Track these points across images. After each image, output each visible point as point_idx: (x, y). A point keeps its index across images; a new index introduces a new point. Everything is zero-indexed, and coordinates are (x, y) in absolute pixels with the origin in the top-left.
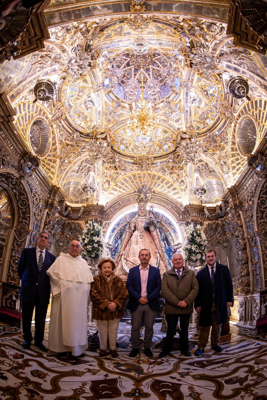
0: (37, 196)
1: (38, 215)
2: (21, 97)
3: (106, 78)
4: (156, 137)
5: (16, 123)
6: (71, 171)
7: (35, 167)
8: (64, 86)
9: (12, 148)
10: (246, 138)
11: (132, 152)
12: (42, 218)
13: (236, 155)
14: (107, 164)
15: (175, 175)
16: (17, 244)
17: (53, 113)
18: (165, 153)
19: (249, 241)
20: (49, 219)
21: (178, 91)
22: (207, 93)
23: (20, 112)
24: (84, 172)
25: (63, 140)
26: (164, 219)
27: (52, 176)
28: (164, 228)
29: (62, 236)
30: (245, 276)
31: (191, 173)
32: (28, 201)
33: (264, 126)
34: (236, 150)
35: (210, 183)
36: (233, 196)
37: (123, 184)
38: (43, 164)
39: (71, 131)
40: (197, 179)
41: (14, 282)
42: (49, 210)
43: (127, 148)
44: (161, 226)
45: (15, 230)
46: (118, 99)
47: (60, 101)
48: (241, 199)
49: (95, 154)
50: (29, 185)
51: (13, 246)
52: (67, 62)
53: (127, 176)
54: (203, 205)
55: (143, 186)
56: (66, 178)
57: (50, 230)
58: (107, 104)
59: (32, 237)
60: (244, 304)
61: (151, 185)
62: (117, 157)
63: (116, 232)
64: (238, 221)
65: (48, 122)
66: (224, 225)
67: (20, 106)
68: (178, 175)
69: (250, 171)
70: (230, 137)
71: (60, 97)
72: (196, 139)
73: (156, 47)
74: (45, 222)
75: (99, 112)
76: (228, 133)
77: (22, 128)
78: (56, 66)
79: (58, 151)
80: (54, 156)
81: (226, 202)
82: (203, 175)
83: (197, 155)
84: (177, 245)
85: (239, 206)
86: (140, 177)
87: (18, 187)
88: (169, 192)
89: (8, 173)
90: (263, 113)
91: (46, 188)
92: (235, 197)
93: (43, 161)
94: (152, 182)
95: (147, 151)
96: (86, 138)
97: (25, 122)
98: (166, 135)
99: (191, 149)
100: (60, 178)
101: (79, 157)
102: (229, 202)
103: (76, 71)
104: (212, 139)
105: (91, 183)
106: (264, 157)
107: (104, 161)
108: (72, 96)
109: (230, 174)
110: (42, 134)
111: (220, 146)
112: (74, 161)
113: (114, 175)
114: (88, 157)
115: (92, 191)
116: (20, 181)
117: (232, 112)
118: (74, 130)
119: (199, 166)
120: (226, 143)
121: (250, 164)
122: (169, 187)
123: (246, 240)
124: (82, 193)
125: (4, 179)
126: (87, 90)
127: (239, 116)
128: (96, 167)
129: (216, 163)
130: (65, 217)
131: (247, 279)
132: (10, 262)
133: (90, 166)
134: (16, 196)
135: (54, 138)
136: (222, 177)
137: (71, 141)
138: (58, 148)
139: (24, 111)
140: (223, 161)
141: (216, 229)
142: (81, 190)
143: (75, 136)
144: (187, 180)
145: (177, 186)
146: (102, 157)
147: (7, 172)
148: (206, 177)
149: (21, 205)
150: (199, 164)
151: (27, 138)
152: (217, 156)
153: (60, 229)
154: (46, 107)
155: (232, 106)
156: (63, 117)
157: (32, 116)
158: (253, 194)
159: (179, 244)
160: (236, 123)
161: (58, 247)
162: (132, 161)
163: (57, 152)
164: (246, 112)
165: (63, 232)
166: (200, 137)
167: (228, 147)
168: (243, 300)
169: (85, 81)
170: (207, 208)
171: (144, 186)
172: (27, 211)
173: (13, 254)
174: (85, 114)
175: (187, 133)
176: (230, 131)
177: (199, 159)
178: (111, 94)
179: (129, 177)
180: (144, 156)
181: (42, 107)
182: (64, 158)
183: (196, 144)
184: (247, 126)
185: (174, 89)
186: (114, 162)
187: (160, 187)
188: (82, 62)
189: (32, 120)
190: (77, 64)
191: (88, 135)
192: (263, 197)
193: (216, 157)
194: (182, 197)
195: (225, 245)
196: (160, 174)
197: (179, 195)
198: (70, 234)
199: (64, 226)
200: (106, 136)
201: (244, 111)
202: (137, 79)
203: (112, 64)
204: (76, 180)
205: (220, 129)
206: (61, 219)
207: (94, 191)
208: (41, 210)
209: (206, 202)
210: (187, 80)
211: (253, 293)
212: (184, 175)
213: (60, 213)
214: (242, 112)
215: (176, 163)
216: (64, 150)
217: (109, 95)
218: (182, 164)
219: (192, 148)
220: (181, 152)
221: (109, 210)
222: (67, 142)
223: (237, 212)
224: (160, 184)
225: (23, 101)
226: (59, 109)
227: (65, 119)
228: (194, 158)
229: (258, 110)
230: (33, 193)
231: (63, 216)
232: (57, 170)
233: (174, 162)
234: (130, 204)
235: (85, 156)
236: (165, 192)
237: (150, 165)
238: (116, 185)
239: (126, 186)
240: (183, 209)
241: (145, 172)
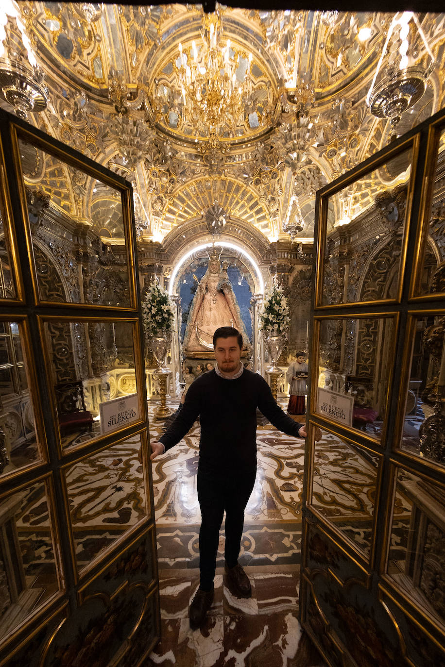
0: (61, 251)
1: (72, 277)
12: (78, 280)
14: (153, 166)
15: (263, 186)
18: (250, 134)
20: (88, 278)
27: (67, 203)
30: (335, 350)
31: (288, 184)
32: (53, 265)
36: (343, 239)
42: (83, 264)
48: (353, 246)
49: (131, 150)
51: (51, 332)
53: (189, 187)
54: (299, 241)
55: (213, 208)
56: (91, 200)
57: (93, 293)
61: (225, 203)
62: (168, 147)
64: (339, 280)
68: (268, 188)
74: (85, 283)
82: (308, 188)
83: (303, 155)
84: (258, 296)
85: (346, 256)
86: (209, 187)
88: (251, 216)
91: (67, 230)
92: (345, 241)
94: (227, 198)
99: (296, 141)
100: (81, 204)
107: (147, 160)
111: (351, 136)
113: (167, 185)
119: (304, 171)
120: (365, 132)
122: (251, 208)
129: (333, 172)
131: (337, 354)
132: (54, 355)
133: (125, 169)
143: (78, 99)
144: (281, 198)
145: (265, 207)
146: (143, 155)
150: (305, 168)
152: (339, 158)
158: (368, 249)
162: (194, 152)
171: (216, 207)
172: (55, 280)
173: (56, 342)
175: (296, 99)
177: (307, 159)
179: (192, 188)
186: (165, 159)
187: (239, 206)
192: (384, 258)
193: (336, 160)
194: (270, 225)
196: (240, 182)
197: (264, 223)
200: (143, 103)
206: (102, 270)
208: (73, 270)
212: (277, 187)
218: (276, 166)
220: (278, 143)
221: (168, 249)
224: (240, 201)
228: (296, 162)
232: (70, 188)
233: (263, 160)
234: (197, 238)
235: (113, 151)
236: (244, 217)
237: (224, 162)
238: (174, 204)
239: (188, 204)
240: (268, 247)
241: (216, 177)
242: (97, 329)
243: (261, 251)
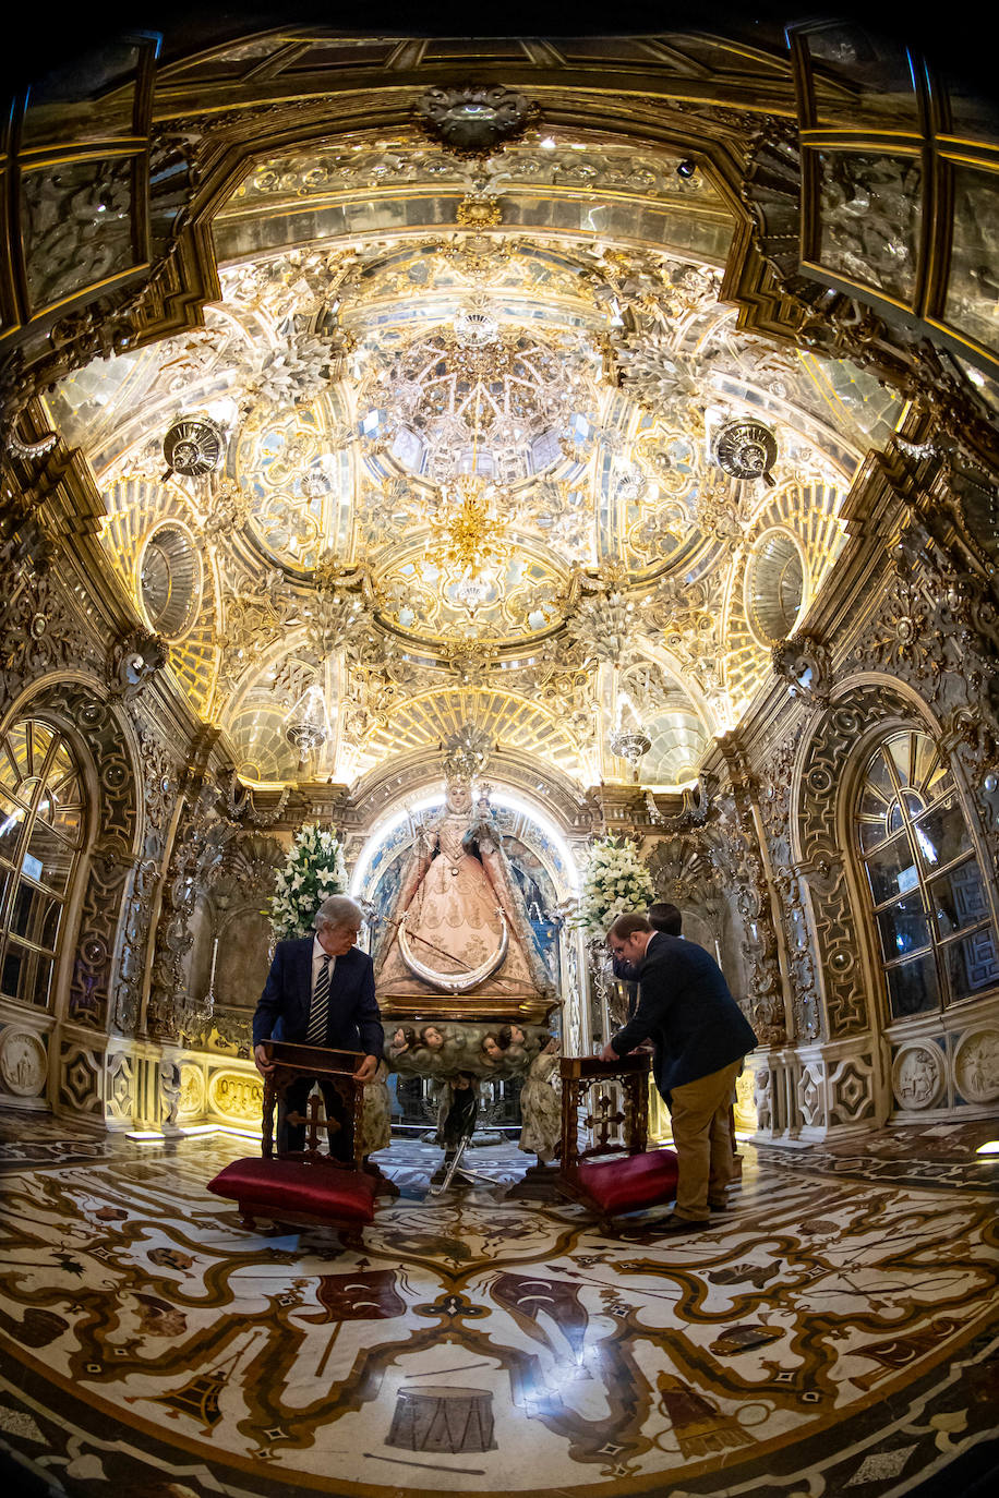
0: (156, 753)
1: (159, 811)
2: (124, 461)
3: (371, 409)
4: (509, 587)
5: (106, 537)
6: (254, 682)
7: (152, 669)
8: (246, 431)
9: (89, 612)
10: (776, 594)
11: (435, 631)
12: (169, 821)
13: (743, 642)
14: (359, 665)
15: (562, 698)
16: (97, 899)
17: (211, 511)
18: (533, 634)
19: (778, 891)
20: (188, 825)
21: (581, 452)
22: (667, 461)
23: (118, 508)
24: (294, 686)
25: (235, 590)
26: (527, 829)
27: (198, 695)
28: (527, 855)
29: (227, 876)
30: (768, 994)
31: (608, 694)
32: (131, 769)
33: (824, 558)
34: (744, 628)
35: (665, 724)
36: (733, 763)
37: (406, 723)
38: (174, 661)
39: (258, 566)
40: (626, 712)
41: (91, 1013)
42: (188, 797)
43: (422, 617)
44: (519, 850)
45: (91, 857)
46: (402, 472)
47: (231, 476)
48: (754, 769)
49: (327, 633)
50: (135, 722)
51: (87, 903)
52: (261, 363)
53: (418, 701)
54: (644, 788)
55: (464, 730)
56: (240, 703)
57: (192, 856)
58: (369, 487)
59: (140, 875)
60: (771, 1079)
61: (488, 728)
62: (391, 643)
63: (383, 866)
64: (748, 836)
65: (193, 538)
66: (704, 848)
67: (117, 487)
68: (571, 700)
69: (780, 690)
70: (726, 589)
71: (234, 464)
72: (627, 595)
73: (526, 325)
74: (179, 832)
75: (344, 511)
76: (721, 578)
77: (120, 552)
78: (230, 374)
79: (218, 623)
80: (207, 638)
81: (711, 780)
82: (644, 698)
83: (627, 641)
84: (566, 905)
85: (748, 789)
86: (459, 705)
87: (103, 726)
88: (543, 748)
89: (77, 684)
90: (825, 524)
91: (182, 731)
92: (737, 765)
93: (174, 651)
94: (492, 720)
95: (482, 628)
96: (302, 586)
97: (129, 534)
98: (540, 582)
99: (611, 623)
100: (222, 702)
101: (279, 643)
102: (721, 779)
103: (285, 389)
104: (673, 596)
105: (311, 719)
106: (821, 648)
107: (351, 656)
108: (267, 462)
109: (726, 698)
110: (175, 571)
111: (697, 614)
112: (265, 655)
113: (380, 695)
114: (305, 643)
115: (313, 742)
116: (109, 709)
117: (737, 518)
118: (266, 562)
119: (634, 673)
120: (716, 607)
121: (780, 668)
122: (541, 736)
123: (771, 888)
124: (284, 751)
125: (65, 703)
126: (312, 443)
127: (757, 530)
128: (328, 674)
129: (685, 664)
130: (236, 821)
131: (776, 1004)
132: (78, 952)
133: (311, 669)
134: (95, 754)
135: (208, 585)
136: (702, 707)
137: (256, 594)
138: (218, 613)
139: (128, 502)
140: (705, 661)
141: (682, 859)
142: (284, 740)
143: (270, 577)
144: (597, 715)
145: (567, 732)
146: (345, 643)
147: (74, 680)
148: (652, 705)
149: (111, 781)
150: (635, 668)
151: (133, 584)
152: (688, 645)
153: (220, 857)
154: (192, 493)
155: (737, 500)
156: (239, 524)
157: (151, 520)
158: (788, 755)
159: (571, 900)
160: (747, 549)
161: (213, 911)
162: (435, 656)
163: (215, 628)
164: (778, 520)
165: (228, 866)
166: (637, 589)
167: (722, 621)
168: (767, 1064)
169: (309, 418)
170: (656, 796)
171: (469, 729)
172: (126, 801)
173: (87, 928)
174: (302, 516)
175: (600, 577)
176: (729, 572)
177: (633, 652)
178: (381, 458)
179: (426, 705)
180: (470, 641)
181: (180, 493)
182: (235, 644)
183: (624, 607)
184: (779, 561)
185: (569, 447)
186: (381, 658)
187: (516, 732)
188: (302, 365)
189: (149, 529)
190: (290, 370)
191: (307, 577)
192: (819, 764)
193: (683, 648)
194: (582, 762)
195: (710, 905)
196: (516, 696)
197: (571, 759)
198: (251, 872)
199: (232, 848)
200: (361, 580)
201: (771, 518)
202: (465, 415)
203: (391, 368)
204: (270, 712)
205: (701, 566)
206: (223, 827)
207: (320, 742)
208: (166, 797)
209: (652, 781)
210: (610, 422)
211: (794, 1045)
212: (588, 698)
213: (221, 808)
214: (765, 518)
215: (565, 664)
216: (235, 620)
217: (375, 461)
218: (583, 666)
219: (614, 620)
220: (580, 631)
221: (363, 802)
222: (246, 596)
223: (741, 808)
224: (517, 724)
225: (127, 473)
226: (229, 498)
227: (244, 530)
228: (617, 650)
229: (811, 515)
230: (144, 745)
231: (230, 818)
232: (214, 679)
233: (558, 660)
234: (426, 783)
235: (297, 640)
236: (529, 749)
237: (487, 668)
238: (386, 728)
239: (415, 728)
240: (582, 801)
241: (472, 689)
242: (173, 928)
243: (569, 811)
